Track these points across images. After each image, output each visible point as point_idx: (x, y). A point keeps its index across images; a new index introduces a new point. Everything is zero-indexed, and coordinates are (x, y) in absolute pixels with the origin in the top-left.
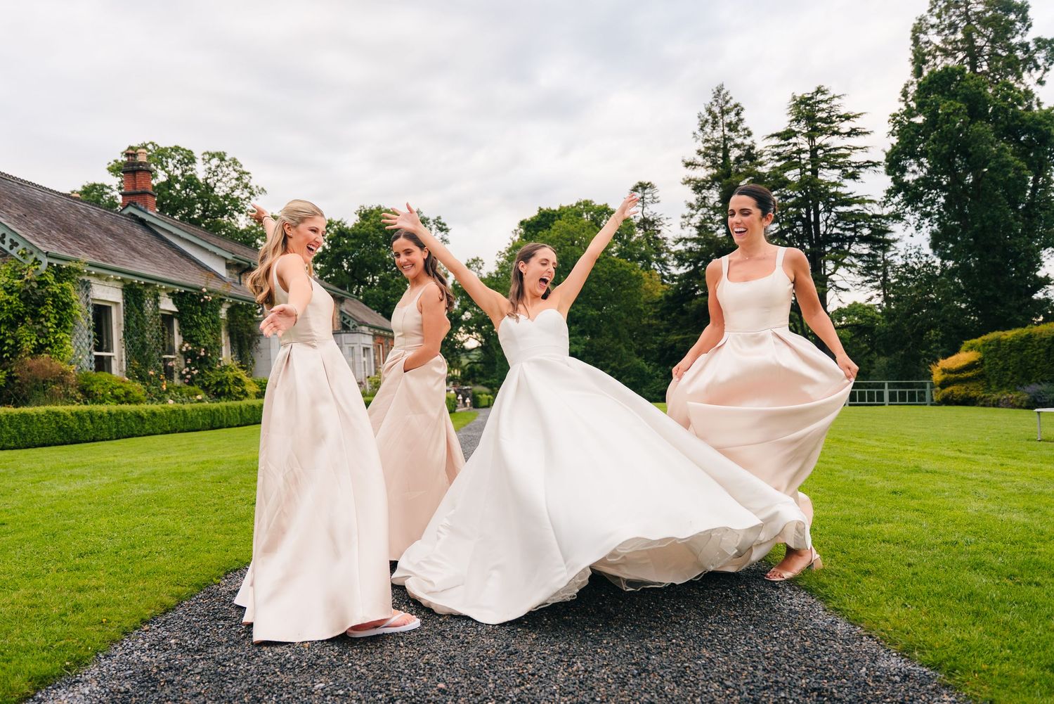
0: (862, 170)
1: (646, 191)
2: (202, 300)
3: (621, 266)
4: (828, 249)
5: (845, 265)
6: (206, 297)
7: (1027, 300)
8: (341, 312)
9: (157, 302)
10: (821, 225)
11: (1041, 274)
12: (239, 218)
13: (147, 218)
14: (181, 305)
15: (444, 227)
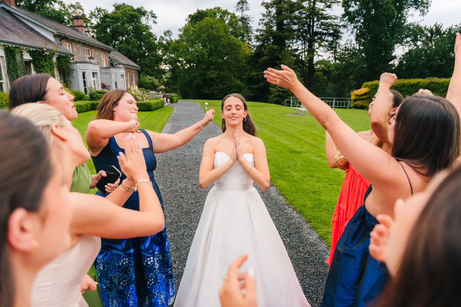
0: (333, 4)
1: (244, 4)
2: (44, 54)
3: (233, 40)
4: (316, 38)
5: (322, 46)
6: (46, 53)
7: (387, 65)
8: (110, 58)
9: (22, 55)
10: (314, 27)
11: (393, 55)
12: (55, 5)
13: (11, 10)
14: (34, 57)
15: (154, 16)
